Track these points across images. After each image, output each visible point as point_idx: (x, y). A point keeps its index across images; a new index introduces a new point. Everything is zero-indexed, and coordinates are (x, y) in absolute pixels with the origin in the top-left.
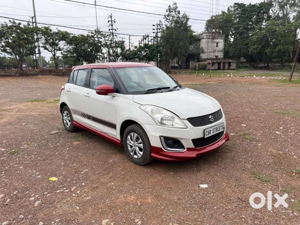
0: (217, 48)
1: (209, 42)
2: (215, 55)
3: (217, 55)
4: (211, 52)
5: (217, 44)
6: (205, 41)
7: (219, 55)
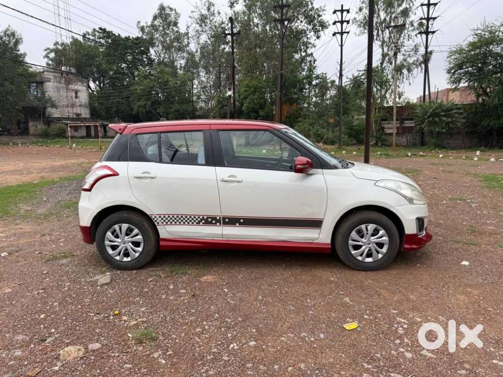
0: (77, 100)
1: (61, 88)
2: (75, 112)
3: (79, 112)
4: (67, 106)
5: (76, 93)
6: (51, 86)
7: (82, 113)
